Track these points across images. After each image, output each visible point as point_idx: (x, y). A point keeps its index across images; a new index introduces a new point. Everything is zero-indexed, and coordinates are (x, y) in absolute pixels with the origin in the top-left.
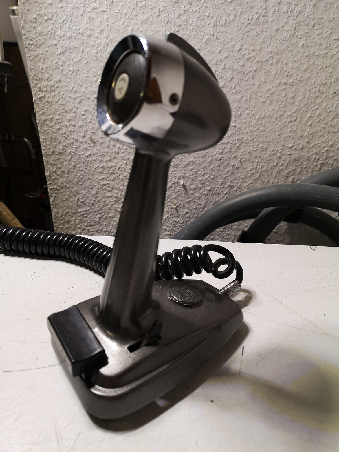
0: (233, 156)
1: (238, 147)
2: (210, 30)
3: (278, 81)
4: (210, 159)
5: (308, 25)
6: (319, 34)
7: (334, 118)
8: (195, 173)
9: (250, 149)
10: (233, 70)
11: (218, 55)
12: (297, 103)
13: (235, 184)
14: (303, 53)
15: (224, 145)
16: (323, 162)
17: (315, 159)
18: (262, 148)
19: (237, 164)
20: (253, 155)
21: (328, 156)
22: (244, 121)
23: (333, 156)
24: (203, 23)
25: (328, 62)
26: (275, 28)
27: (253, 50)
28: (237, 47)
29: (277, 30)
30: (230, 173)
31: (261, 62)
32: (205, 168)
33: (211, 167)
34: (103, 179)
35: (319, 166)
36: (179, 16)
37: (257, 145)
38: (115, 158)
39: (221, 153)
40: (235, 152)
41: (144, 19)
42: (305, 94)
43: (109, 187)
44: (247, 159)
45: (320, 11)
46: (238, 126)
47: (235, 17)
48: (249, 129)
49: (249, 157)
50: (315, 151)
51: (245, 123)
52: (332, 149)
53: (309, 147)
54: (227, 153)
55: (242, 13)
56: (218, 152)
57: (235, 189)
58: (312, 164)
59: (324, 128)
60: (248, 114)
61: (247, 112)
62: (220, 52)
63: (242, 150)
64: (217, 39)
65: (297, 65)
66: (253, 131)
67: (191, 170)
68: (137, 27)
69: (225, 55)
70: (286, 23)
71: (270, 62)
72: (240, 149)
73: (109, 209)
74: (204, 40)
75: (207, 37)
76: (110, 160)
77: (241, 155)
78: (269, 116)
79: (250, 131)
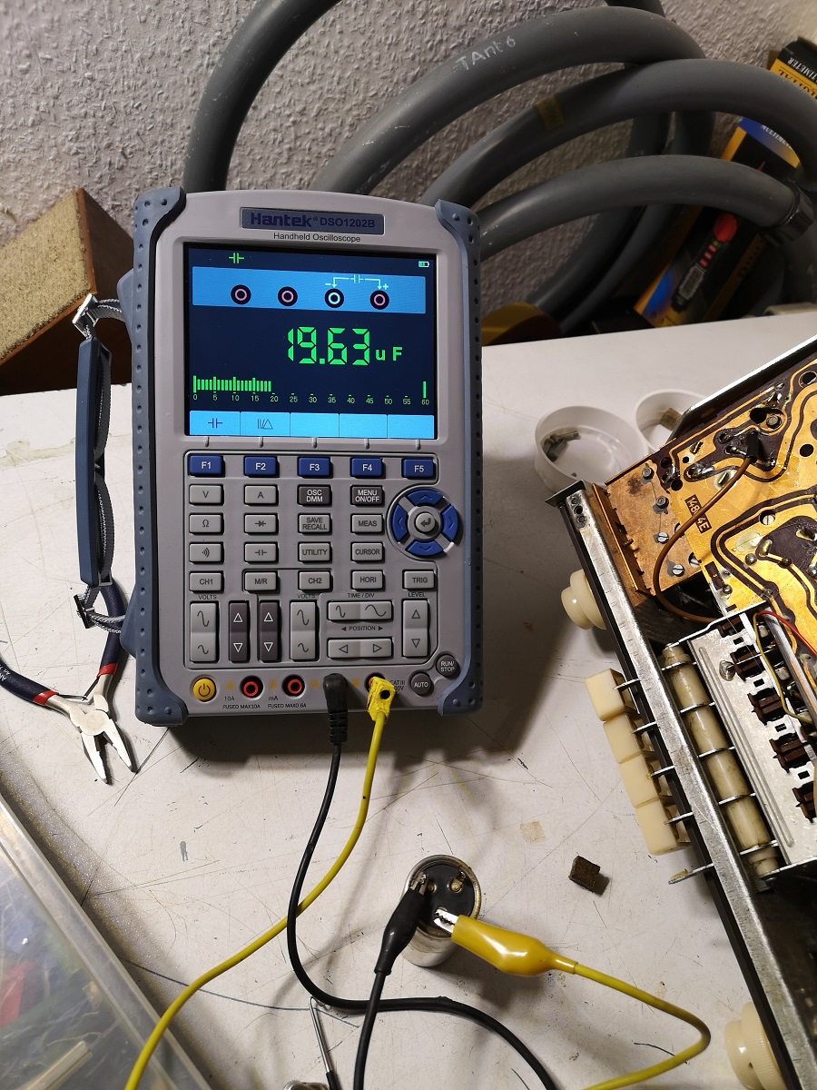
0: (105, 143)
1: (111, 124)
4: (54, 152)
7: (297, 56)
8: (28, 185)
9: (138, 127)
12: (216, 25)
13: (124, 203)
15: (77, 121)
16: (292, 145)
17: (275, 140)
18: (164, 123)
19: (117, 160)
20: (149, 139)
21: (299, 134)
22: (109, 66)
23: (309, 133)
30: (106, 180)
32: (46, 172)
33: (62, 169)
35: (285, 155)
37: (152, 117)
39: (76, 138)
40: (107, 134)
44: (137, 147)
46: (99, 77)
48: (126, 83)
49: (140, 145)
50: (272, 125)
51: (114, 70)
52: (305, 119)
53: (260, 117)
54: (88, 137)
56: (67, 136)
57: (127, 212)
58: (273, 150)
59: (282, 76)
60: (116, 51)
61: (110, 45)
63: (121, 130)
66: (136, 87)
67: (17, 179)
72: (116, 127)
77: (121, 141)
78: (163, 54)
79: (129, 88)
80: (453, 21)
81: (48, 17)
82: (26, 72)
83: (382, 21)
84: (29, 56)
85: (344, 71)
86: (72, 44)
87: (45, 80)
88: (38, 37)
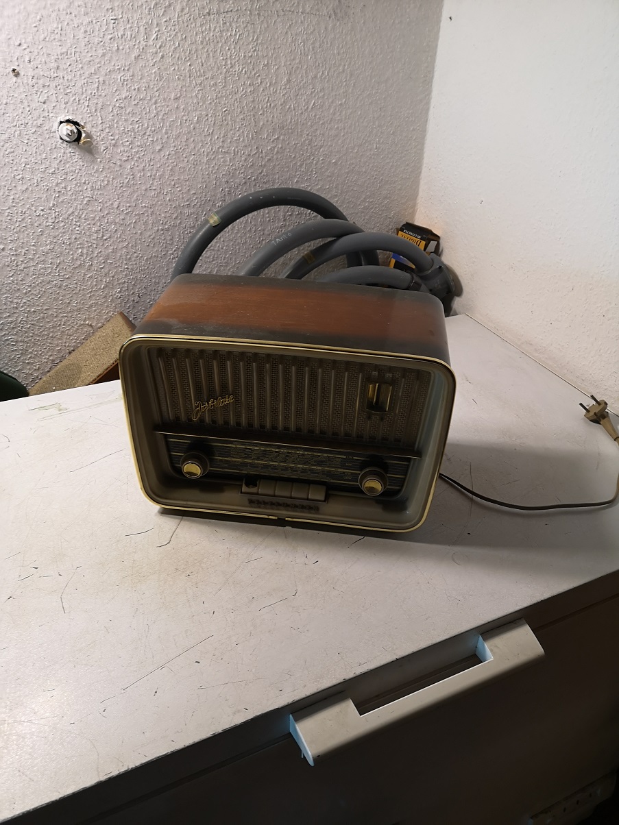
0: (131, 293)
1: (134, 285)
2: (89, 193)
3: (156, 228)
4: (111, 298)
5: (169, 184)
6: (180, 191)
8: (99, 312)
9: (145, 285)
10: (116, 224)
11: (99, 213)
12: (175, 244)
14: (171, 205)
15: (121, 285)
18: (155, 282)
19: (136, 299)
20: (149, 289)
22: (134, 263)
24: (80, 189)
25: (192, 210)
26: (144, 188)
27: (130, 206)
28: (115, 205)
29: (146, 190)
30: (132, 307)
31: (138, 214)
32: (107, 306)
33: (113, 305)
34: (5, 334)
36: (57, 184)
38: (14, 313)
39: (120, 292)
40: (132, 289)
41: (24, 189)
42: (180, 236)
43: (12, 341)
45: (177, 174)
47: (108, 182)
49: (145, 292)
51: (136, 264)
54: (125, 291)
55: (113, 179)
56: (116, 291)
57: (139, 320)
60: (137, 257)
61: (135, 255)
62: (101, 210)
63: (138, 286)
64: (96, 200)
65: (168, 215)
66: (145, 270)
67: (95, 311)
68: (18, 196)
69: (106, 212)
70: (152, 184)
71: (146, 215)
73: (16, 362)
74: (85, 202)
75: (87, 199)
76: (9, 316)
77: (138, 291)
78: (155, 256)
79: (142, 270)
80: (266, 232)
81: (112, 248)
82: (102, 268)
83: (239, 235)
84: (104, 262)
85: (226, 255)
86: (120, 256)
87: (110, 271)
88: (108, 255)
